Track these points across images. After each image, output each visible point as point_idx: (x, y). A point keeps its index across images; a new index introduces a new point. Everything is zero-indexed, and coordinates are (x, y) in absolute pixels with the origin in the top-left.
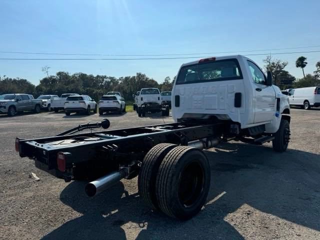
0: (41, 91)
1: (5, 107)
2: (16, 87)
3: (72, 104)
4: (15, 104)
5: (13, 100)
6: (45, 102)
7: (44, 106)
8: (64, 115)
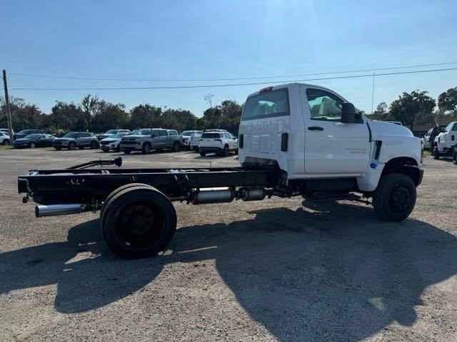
0: (203, 125)
1: (139, 144)
2: (175, 121)
3: (211, 143)
4: (150, 140)
5: (149, 136)
6: (187, 139)
7: (185, 144)
8: (199, 155)
